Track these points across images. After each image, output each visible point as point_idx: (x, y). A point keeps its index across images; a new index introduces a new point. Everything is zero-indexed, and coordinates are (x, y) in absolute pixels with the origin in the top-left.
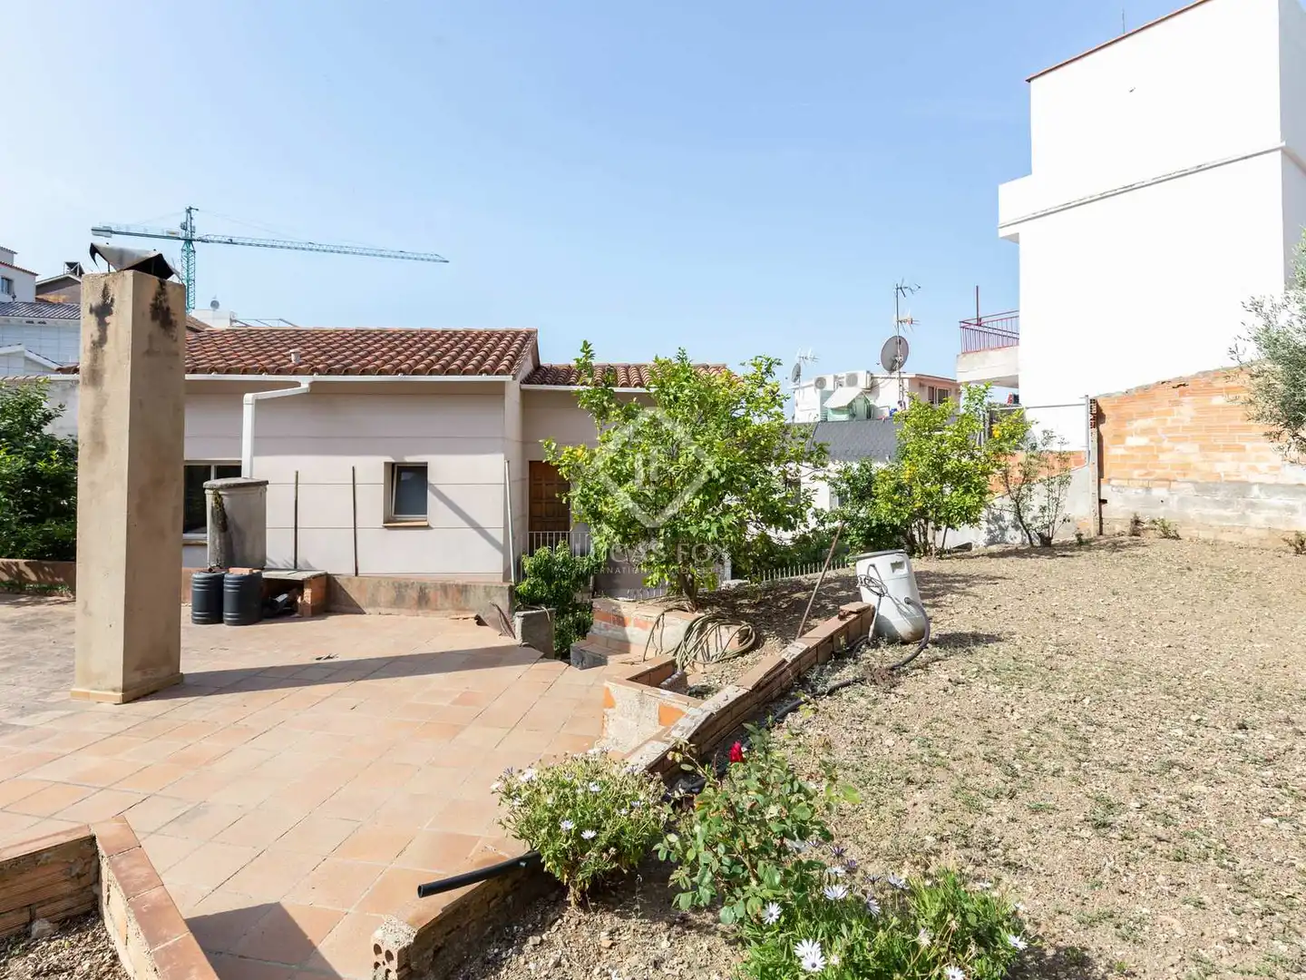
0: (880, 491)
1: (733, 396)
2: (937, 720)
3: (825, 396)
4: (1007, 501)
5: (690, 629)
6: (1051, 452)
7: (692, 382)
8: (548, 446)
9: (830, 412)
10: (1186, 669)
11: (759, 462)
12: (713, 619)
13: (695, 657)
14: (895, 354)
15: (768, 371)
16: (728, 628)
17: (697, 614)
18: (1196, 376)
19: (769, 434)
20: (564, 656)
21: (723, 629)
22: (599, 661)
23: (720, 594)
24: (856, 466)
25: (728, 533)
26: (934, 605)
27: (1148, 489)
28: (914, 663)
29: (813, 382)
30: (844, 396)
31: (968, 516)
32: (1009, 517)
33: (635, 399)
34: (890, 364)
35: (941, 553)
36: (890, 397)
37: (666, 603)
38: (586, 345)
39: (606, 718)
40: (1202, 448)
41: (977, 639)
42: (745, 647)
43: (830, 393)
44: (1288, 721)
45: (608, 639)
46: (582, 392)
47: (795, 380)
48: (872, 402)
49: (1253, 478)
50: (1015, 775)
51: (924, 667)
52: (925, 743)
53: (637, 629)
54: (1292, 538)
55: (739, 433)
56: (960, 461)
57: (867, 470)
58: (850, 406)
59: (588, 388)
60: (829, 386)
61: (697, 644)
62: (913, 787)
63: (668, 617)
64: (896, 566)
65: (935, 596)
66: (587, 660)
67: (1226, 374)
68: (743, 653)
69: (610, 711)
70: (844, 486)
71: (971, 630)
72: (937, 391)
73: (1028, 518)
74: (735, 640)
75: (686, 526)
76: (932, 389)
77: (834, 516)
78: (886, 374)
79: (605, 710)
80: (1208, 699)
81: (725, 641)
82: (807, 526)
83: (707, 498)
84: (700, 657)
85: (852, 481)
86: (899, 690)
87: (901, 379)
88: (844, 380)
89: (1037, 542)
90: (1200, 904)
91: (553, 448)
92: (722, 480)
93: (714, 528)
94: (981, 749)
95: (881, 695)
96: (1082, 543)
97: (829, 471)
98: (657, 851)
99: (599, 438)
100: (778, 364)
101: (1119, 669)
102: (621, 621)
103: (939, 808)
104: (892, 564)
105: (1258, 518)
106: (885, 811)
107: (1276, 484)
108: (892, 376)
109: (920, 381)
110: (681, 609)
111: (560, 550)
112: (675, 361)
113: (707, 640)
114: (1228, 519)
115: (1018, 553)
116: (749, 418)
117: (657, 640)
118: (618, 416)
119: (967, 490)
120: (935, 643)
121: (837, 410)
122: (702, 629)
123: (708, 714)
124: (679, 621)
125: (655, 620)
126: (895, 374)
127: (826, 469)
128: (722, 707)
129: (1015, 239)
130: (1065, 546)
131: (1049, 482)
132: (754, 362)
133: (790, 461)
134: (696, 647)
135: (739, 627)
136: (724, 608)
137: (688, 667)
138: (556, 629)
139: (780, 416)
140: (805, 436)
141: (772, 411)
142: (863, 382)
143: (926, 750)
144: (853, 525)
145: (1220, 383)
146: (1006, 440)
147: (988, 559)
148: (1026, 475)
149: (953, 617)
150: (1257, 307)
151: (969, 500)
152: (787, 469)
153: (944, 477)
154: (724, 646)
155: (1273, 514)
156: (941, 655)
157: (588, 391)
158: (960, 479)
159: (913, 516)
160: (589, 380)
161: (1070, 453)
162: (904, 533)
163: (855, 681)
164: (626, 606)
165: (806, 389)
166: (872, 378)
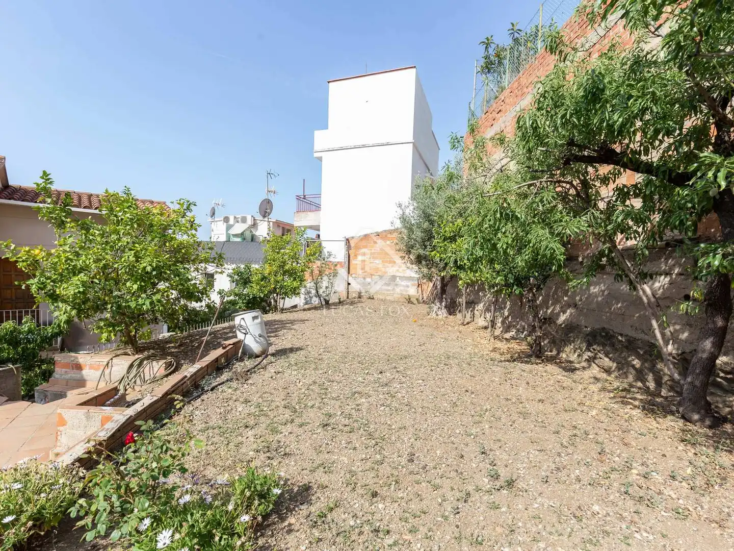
0: (254, 280)
1: (164, 221)
2: (265, 393)
3: (229, 227)
4: (312, 284)
5: (131, 366)
6: (331, 262)
7: (132, 209)
8: (6, 246)
9: (231, 237)
10: (368, 352)
11: (182, 263)
12: (148, 358)
13: (135, 382)
14: (266, 208)
15: (188, 208)
16: (157, 362)
17: (137, 356)
18: (382, 232)
19: (187, 246)
20: (29, 397)
21: (154, 363)
22: (61, 395)
23: (155, 342)
24: (243, 266)
25: (158, 305)
26: (276, 336)
27: (364, 278)
28: (259, 366)
29: (222, 219)
30: (239, 228)
31: (295, 292)
32: (314, 292)
33: (90, 217)
34: (263, 214)
35: (283, 310)
36: (263, 230)
37: (115, 352)
38: (45, 174)
39: (59, 433)
40: (383, 262)
41: (292, 350)
42: (170, 371)
43: (232, 226)
44: (395, 368)
45: (67, 381)
46: (42, 208)
47: (212, 216)
48: (254, 233)
49: (398, 274)
50: (296, 411)
51: (265, 368)
52: (258, 406)
53: (92, 371)
54: (407, 297)
55: (167, 244)
56: (292, 265)
57: (248, 269)
58: (242, 234)
59: (48, 206)
60: (231, 221)
61: (137, 374)
62: (248, 429)
63: (115, 360)
64: (254, 318)
65: (276, 331)
66: (49, 397)
67: (391, 232)
68: (167, 376)
69: (61, 428)
70: (236, 277)
71: (290, 346)
72: (285, 229)
73: (321, 292)
74: (163, 369)
75: (127, 301)
76: (283, 228)
77: (231, 293)
78: (261, 218)
79: (58, 428)
80: (372, 363)
81: (156, 369)
82: (210, 299)
83: (143, 284)
84: (138, 382)
85: (239, 274)
86: (250, 381)
87: (269, 222)
88: (240, 219)
89: (324, 303)
90: (355, 448)
91: (12, 248)
92: (154, 273)
93: (148, 302)
94: (283, 403)
95: (240, 385)
96: (340, 302)
97: (225, 268)
98: (70, 513)
99: (56, 242)
100: (195, 205)
101: (344, 356)
102: (79, 367)
103: (259, 436)
104: (253, 317)
105: (398, 290)
106: (231, 446)
107: (404, 277)
108: (264, 220)
109: (278, 224)
110: (126, 354)
111: (26, 322)
112: (121, 194)
113: (143, 371)
114: (389, 290)
115: (315, 308)
116: (174, 236)
117: (107, 377)
118: (72, 227)
119: (295, 279)
120: (273, 355)
121: (236, 236)
122: (140, 365)
123: (128, 417)
124: (123, 362)
125: (105, 363)
126: (266, 219)
127: (223, 267)
128: (139, 410)
129: (320, 159)
130: (334, 304)
131: (329, 276)
132: (179, 202)
133: (201, 262)
134: (135, 376)
135: (164, 361)
136: (159, 349)
137: (130, 389)
138: (23, 379)
139: (194, 236)
140: (211, 249)
141: (189, 232)
142: (250, 221)
143: (258, 409)
144: (240, 298)
145: (389, 236)
146: (312, 255)
147: (302, 311)
148: (320, 272)
149: (284, 340)
150: (400, 206)
151: (295, 284)
152: (199, 267)
153: (284, 274)
154: (155, 373)
155: (402, 288)
156: (273, 360)
157: (48, 208)
158: (292, 273)
159: (270, 292)
160: (49, 200)
161: (338, 262)
162: (266, 301)
163: (227, 381)
164: (82, 357)
165: (218, 223)
166: (254, 220)
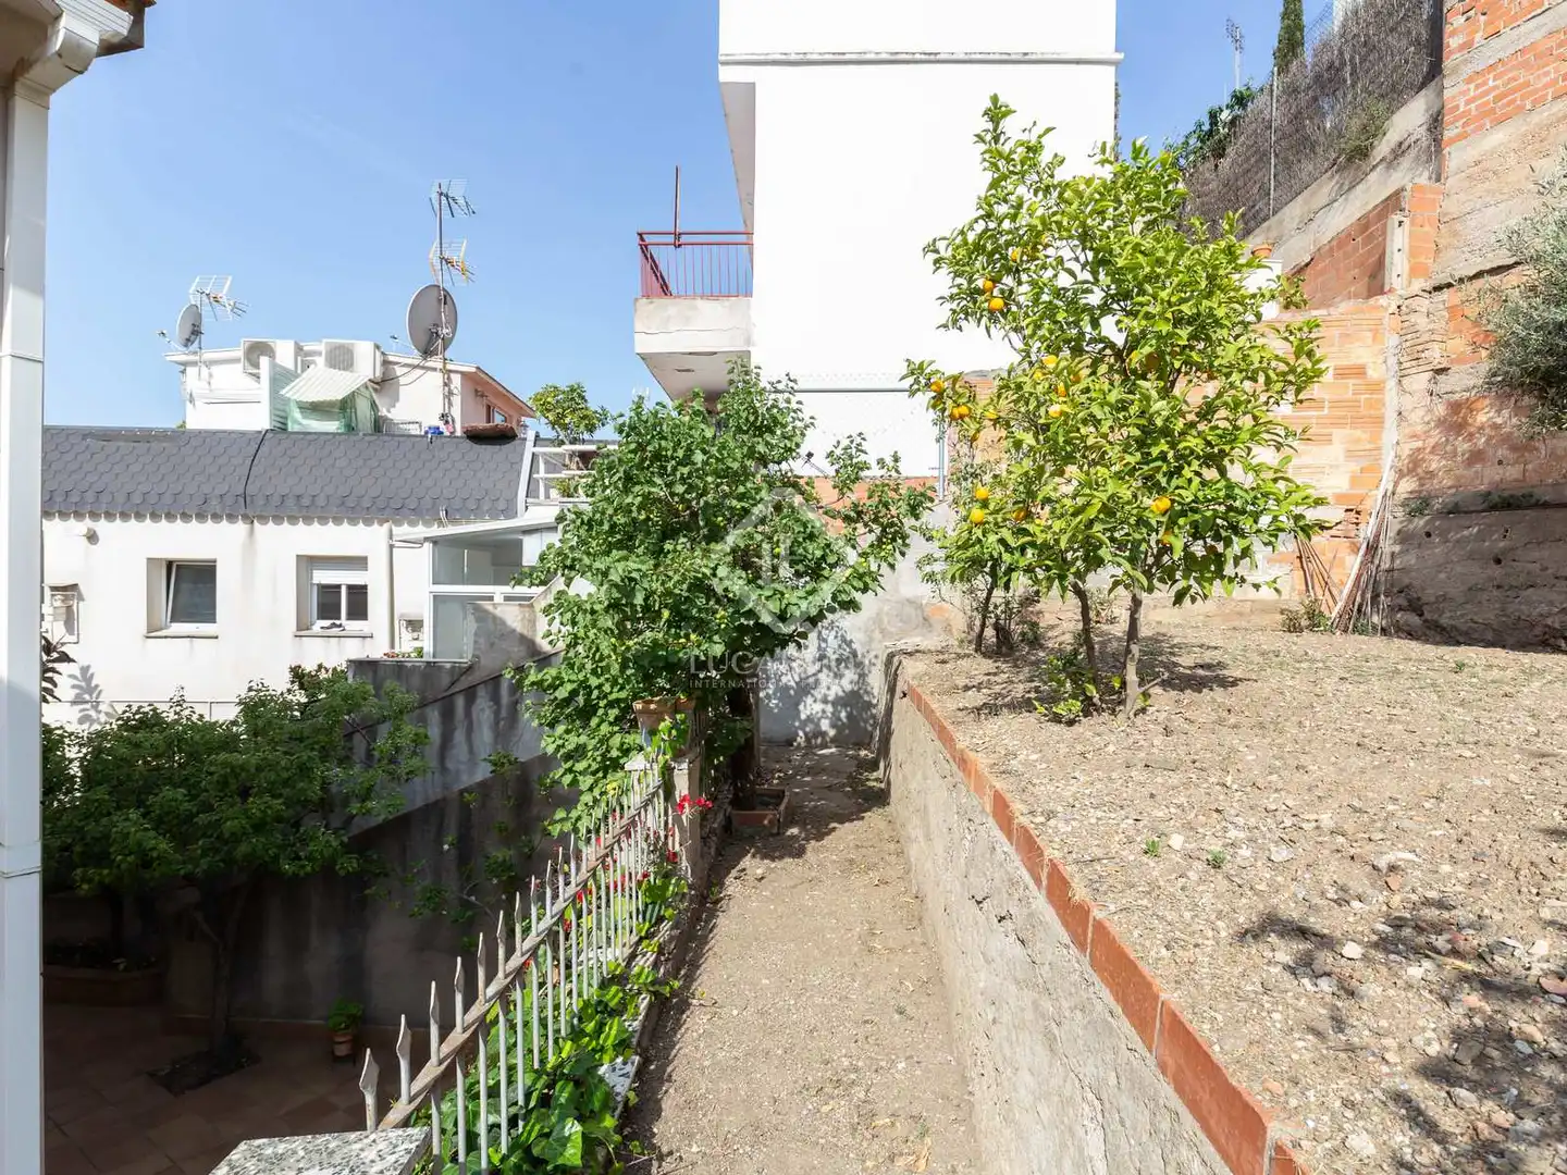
3: (281, 379)
9: (297, 414)
14: (434, 322)
29: (240, 353)
30: (325, 384)
34: (424, 338)
43: (291, 375)
47: (188, 342)
48: (383, 412)
58: (342, 407)
60: (286, 361)
76: (488, 406)
78: (416, 358)
87: (447, 372)
88: (323, 356)
108: (429, 364)
109: (481, 384)
121: (316, 409)
126: (435, 362)
142: (366, 366)
165: (215, 369)
166: (386, 363)
